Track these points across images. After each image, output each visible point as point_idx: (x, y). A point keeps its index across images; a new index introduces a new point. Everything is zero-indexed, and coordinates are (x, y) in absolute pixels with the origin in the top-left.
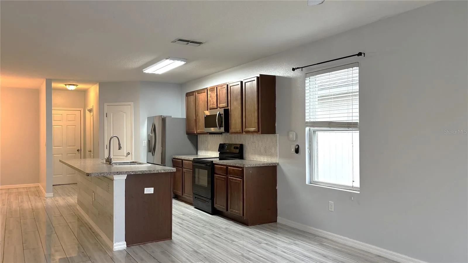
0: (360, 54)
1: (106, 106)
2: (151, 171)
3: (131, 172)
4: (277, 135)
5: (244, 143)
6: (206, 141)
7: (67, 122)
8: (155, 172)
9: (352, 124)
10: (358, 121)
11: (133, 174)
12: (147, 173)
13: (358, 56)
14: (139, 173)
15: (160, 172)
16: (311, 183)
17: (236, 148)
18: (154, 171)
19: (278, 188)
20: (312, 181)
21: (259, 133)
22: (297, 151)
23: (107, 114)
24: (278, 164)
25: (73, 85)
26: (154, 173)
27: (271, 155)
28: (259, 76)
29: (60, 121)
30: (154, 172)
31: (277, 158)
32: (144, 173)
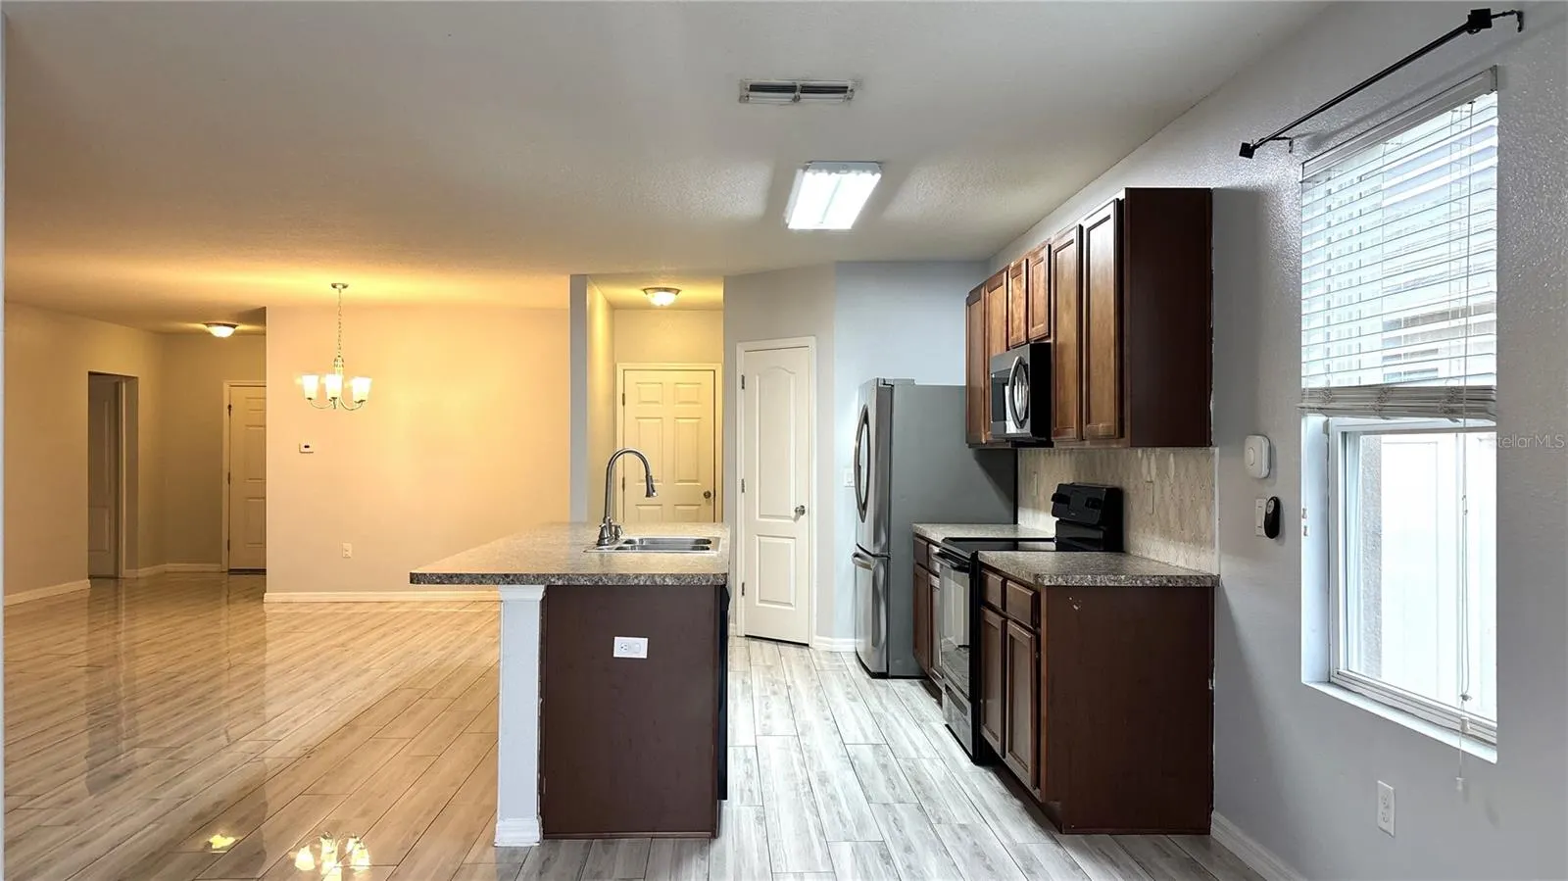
0: (1480, 20)
1: (743, 352)
2: (627, 576)
3: (553, 576)
4: (1214, 453)
5: (1124, 485)
6: (1035, 473)
7: (677, 406)
8: (642, 583)
9: (1465, 395)
10: (1492, 381)
11: (560, 583)
12: (610, 583)
13: (1470, 32)
14: (582, 582)
15: (658, 580)
16: (1329, 682)
17: (1093, 503)
18: (636, 578)
19: (1215, 684)
20: (1334, 672)
21: (1122, 440)
22: (1273, 525)
23: (743, 377)
24: (1216, 580)
25: (666, 290)
26: (637, 586)
27: (1198, 540)
28: (1122, 195)
29: (657, 402)
30: (636, 581)
31: (1213, 553)
32: (600, 584)
